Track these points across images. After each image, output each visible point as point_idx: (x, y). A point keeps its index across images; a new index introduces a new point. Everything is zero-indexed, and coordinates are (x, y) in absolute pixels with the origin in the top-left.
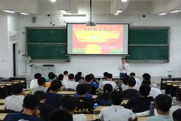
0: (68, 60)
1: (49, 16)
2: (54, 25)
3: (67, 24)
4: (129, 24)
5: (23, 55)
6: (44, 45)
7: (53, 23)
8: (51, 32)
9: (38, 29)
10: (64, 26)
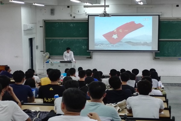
0: (89, 56)
1: (68, 7)
2: (74, 17)
3: (88, 16)
4: (159, 15)
5: (41, 51)
6: (63, 40)
7: (73, 15)
8: (71, 26)
9: (56, 22)
10: (86, 18)
